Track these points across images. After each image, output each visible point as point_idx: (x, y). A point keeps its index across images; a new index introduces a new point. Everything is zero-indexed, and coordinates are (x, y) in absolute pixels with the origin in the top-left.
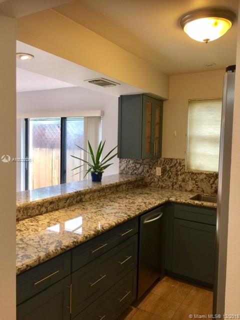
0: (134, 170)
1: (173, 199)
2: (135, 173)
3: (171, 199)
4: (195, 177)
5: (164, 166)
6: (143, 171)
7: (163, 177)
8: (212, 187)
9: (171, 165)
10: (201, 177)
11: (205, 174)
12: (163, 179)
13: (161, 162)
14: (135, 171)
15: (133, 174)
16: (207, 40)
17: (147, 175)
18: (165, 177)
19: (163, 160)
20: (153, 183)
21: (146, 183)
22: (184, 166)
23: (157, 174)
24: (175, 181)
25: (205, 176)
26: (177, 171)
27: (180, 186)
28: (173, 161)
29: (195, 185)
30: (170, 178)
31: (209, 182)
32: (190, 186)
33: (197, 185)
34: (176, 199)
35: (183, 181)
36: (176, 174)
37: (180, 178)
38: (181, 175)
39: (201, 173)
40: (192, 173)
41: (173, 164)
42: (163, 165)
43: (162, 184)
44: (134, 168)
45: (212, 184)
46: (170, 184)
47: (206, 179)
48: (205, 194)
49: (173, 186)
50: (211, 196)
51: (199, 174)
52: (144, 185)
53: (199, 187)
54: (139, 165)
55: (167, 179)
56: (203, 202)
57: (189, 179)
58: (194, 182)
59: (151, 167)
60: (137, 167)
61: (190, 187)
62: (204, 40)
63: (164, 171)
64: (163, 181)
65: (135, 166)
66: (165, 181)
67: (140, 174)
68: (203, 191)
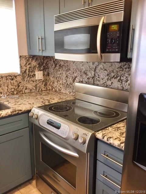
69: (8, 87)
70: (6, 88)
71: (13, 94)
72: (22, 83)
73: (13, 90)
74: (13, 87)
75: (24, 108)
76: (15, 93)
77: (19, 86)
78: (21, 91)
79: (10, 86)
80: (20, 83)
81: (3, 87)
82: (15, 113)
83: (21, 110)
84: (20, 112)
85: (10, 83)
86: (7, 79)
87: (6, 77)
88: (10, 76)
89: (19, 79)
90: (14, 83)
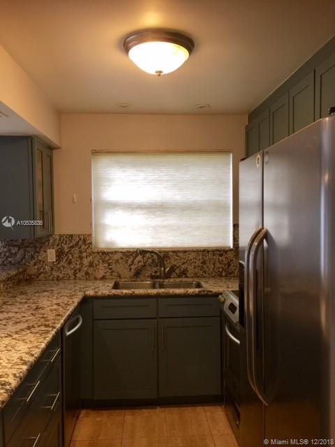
0: (7, 257)
1: (90, 292)
2: (10, 262)
3: (87, 293)
4: (107, 258)
5: (60, 247)
6: (24, 258)
7: (59, 263)
8: (131, 269)
9: (71, 244)
10: (116, 257)
11: (121, 252)
12: (58, 266)
13: (55, 240)
14: (9, 259)
15: (5, 265)
16: (160, 72)
17: (32, 263)
18: (62, 263)
19: (58, 237)
20: (42, 275)
21: (30, 276)
22: (91, 243)
23: (49, 260)
24: (78, 266)
25: (121, 255)
26: (80, 252)
27: (87, 273)
28: (74, 238)
29: (107, 270)
30: (70, 263)
31: (127, 262)
32: (101, 271)
33: (110, 269)
34: (96, 292)
35: (91, 265)
36: (80, 256)
37: (86, 262)
38: (87, 257)
39: (116, 252)
40: (104, 253)
41: (74, 243)
42: (58, 245)
43: (58, 274)
44: (7, 254)
45: (130, 265)
46: (71, 273)
47: (122, 258)
48: (123, 280)
49: (75, 274)
50: (131, 281)
51: (112, 253)
52: (27, 280)
53: (113, 272)
54: (16, 248)
55: (65, 265)
56: (133, 290)
57: (99, 262)
58: (107, 265)
59: (38, 249)
60: (14, 252)
61: (101, 273)
62: (157, 72)
63: (60, 254)
64: (59, 268)
65: (9, 251)
66: (62, 269)
67: (19, 262)
68: (119, 276)
69: (214, 264)
70: (212, 266)
71: (221, 276)
72: (234, 261)
73: (221, 270)
74: (220, 266)
75: (215, 290)
76: (224, 274)
77: (229, 265)
78: (232, 272)
79: (218, 265)
80: (231, 261)
81: (208, 264)
82: (203, 293)
83: (211, 291)
84: (210, 293)
85: (217, 260)
86: (214, 255)
87: (214, 251)
88: (218, 250)
89: (230, 255)
90: (223, 261)
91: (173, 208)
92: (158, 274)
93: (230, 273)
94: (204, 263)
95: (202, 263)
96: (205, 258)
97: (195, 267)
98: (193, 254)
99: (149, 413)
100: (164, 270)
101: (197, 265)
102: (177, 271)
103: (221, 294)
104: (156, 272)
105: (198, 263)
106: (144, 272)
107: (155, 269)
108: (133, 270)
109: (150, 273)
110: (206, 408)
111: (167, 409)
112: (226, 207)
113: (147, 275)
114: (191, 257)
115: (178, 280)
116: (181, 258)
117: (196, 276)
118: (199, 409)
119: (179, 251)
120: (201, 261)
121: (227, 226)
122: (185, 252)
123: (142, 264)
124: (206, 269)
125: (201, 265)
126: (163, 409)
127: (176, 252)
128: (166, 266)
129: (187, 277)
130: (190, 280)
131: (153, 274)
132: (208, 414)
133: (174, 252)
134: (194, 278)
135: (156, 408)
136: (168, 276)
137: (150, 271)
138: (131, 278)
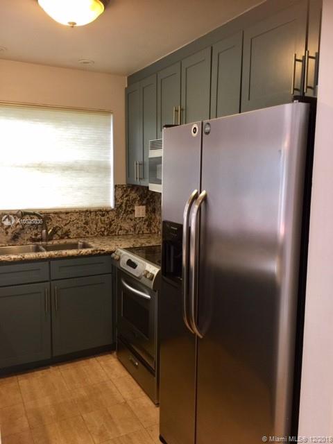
8: (7, 233)
16: (74, 24)
45: (6, 229)
50: (9, 246)
62: (70, 23)
69: (96, 224)
70: (95, 226)
71: (103, 235)
72: (115, 221)
73: (103, 229)
74: (102, 225)
75: (107, 249)
76: (106, 233)
77: (111, 225)
79: (100, 225)
80: (113, 220)
81: (91, 224)
82: (96, 252)
83: (103, 250)
84: (102, 252)
85: (99, 220)
86: (96, 215)
87: (96, 212)
88: (100, 211)
89: (112, 215)
90: (104, 221)
91: (54, 167)
92: (39, 236)
93: (112, 232)
94: (86, 223)
95: (84, 224)
96: (87, 218)
97: (78, 228)
98: (75, 215)
99: (43, 373)
100: (47, 232)
101: (79, 225)
102: (59, 233)
103: (113, 252)
104: (36, 235)
105: (81, 224)
106: (22, 235)
107: (36, 232)
108: (9, 234)
109: (29, 236)
110: (99, 358)
111: (60, 367)
112: (106, 168)
113: (26, 238)
114: (73, 218)
115: (62, 242)
116: (63, 220)
117: (78, 236)
118: (92, 360)
119: (61, 213)
120: (84, 221)
121: (108, 187)
122: (67, 213)
123: (21, 227)
124: (88, 229)
125: (84, 225)
126: (57, 367)
127: (58, 213)
128: (49, 228)
129: (70, 238)
130: (74, 241)
131: (33, 237)
132: (102, 363)
133: (55, 213)
134: (78, 239)
135: (49, 368)
136: (50, 238)
137: (30, 234)
138: (8, 242)
